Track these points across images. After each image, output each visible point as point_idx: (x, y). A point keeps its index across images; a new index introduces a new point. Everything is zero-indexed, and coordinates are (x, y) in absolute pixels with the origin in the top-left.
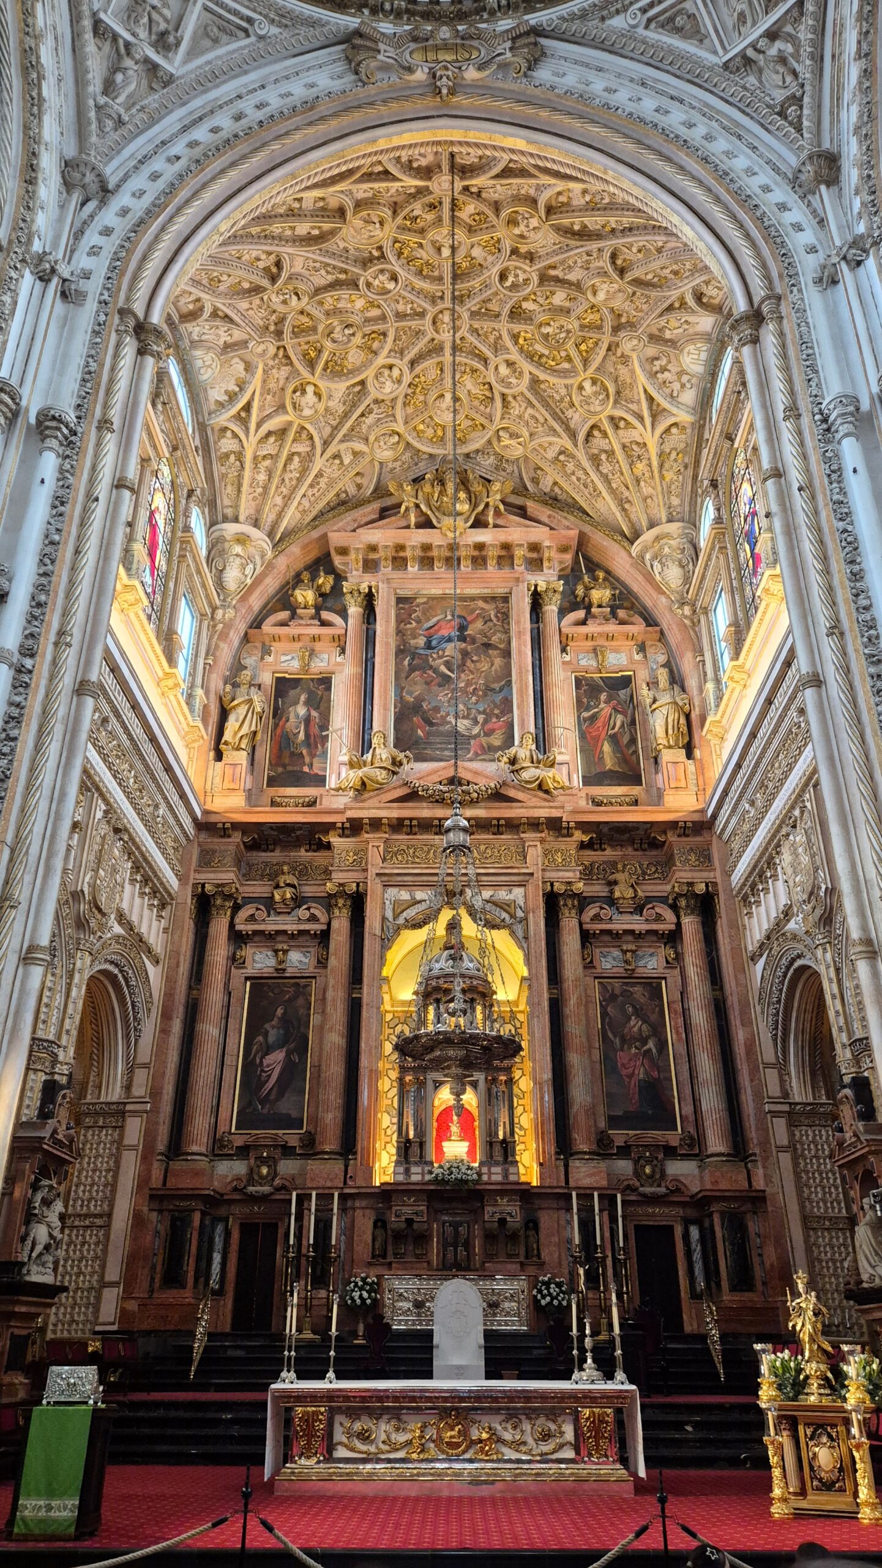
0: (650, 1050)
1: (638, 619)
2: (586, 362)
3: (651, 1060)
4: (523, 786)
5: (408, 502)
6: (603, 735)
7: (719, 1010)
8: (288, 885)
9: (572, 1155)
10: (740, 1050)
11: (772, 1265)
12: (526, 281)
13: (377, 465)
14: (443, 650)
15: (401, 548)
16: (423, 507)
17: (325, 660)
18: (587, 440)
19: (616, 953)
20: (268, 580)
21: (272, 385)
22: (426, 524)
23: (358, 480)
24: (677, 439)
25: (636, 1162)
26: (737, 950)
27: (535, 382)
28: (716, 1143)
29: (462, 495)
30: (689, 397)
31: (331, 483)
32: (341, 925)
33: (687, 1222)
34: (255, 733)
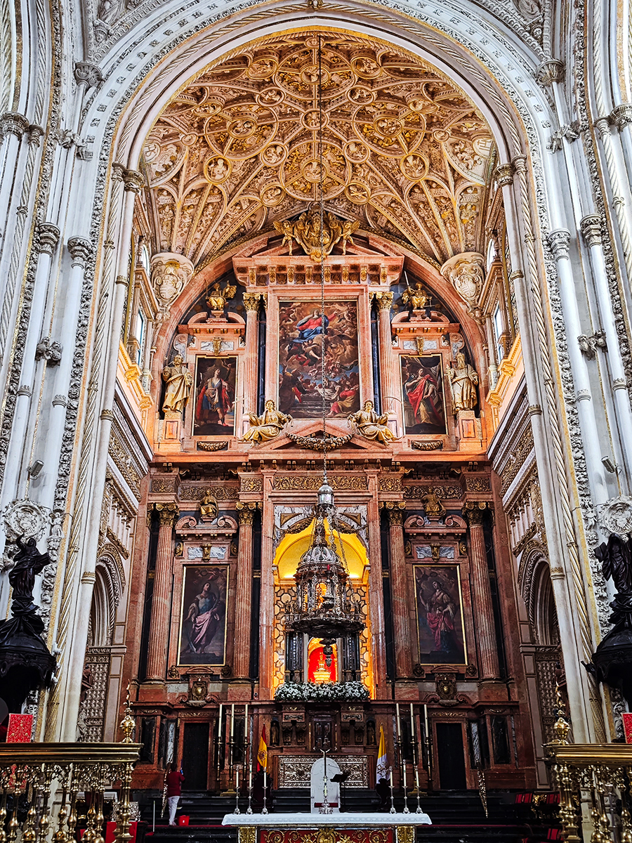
0: (448, 611)
1: (444, 318)
2: (409, 144)
3: (449, 617)
4: (366, 437)
5: (288, 237)
6: (421, 397)
7: (493, 585)
8: (211, 503)
9: (397, 680)
10: (505, 613)
11: (521, 747)
12: (369, 96)
13: (266, 209)
14: (312, 340)
15: (282, 268)
16: (297, 240)
17: (231, 346)
18: (410, 195)
19: (428, 548)
20: (192, 291)
21: (194, 160)
22: (299, 251)
23: (253, 219)
24: (471, 197)
25: (438, 684)
26: (505, 548)
27: (375, 155)
28: (489, 672)
29: (325, 232)
30: (479, 169)
31: (234, 221)
32: (246, 531)
33: (470, 721)
34: (186, 399)
